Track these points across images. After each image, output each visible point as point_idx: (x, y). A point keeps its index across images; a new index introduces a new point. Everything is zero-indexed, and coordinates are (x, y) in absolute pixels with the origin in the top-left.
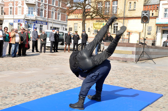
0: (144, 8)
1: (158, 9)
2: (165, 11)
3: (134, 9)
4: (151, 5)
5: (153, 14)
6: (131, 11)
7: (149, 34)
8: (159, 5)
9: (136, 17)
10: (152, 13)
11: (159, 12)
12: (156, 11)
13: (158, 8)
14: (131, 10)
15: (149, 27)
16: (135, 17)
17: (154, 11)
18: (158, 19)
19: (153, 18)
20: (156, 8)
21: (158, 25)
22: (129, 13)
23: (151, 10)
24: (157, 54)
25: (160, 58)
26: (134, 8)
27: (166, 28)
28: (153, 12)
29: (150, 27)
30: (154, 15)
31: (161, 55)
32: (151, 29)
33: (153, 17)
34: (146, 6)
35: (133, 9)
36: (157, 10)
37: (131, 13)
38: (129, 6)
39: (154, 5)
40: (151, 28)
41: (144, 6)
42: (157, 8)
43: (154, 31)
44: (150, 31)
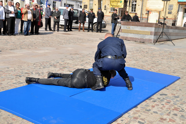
7: (170, 13)
15: (170, 5)
24: (177, 35)
25: (180, 39)
29: (172, 5)
31: (180, 36)
32: (172, 7)
43: (175, 10)
44: (171, 10)
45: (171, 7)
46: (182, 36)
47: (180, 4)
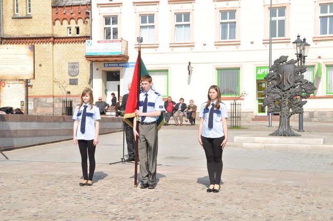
0: (54, 14)
1: (89, 18)
2: (106, 24)
3: (27, 15)
4: (71, 6)
5: (78, 29)
6: (20, 20)
7: (73, 82)
8: (89, 7)
9: (35, 36)
10: (76, 26)
11: (91, 26)
12: (84, 22)
13: (88, 13)
14: (20, 16)
15: (71, 63)
16: (31, 36)
17: (80, 22)
18: (89, 44)
19: (80, 39)
20: (83, 15)
21: (93, 59)
22: (15, 25)
23: (73, 18)
25: (48, 143)
26: (29, 13)
27: (113, 65)
28: (77, 23)
29: (76, 63)
30: (82, 33)
32: (76, 69)
33: (80, 37)
34: (59, 7)
35: (24, 15)
36: (87, 20)
37: (21, 25)
38: (14, 5)
39: (79, 5)
40: (77, 65)
41: (53, 7)
42: (87, 16)
43: (85, 76)
44: (76, 75)
45: (73, 67)
46: (61, 137)
47: (92, 61)
